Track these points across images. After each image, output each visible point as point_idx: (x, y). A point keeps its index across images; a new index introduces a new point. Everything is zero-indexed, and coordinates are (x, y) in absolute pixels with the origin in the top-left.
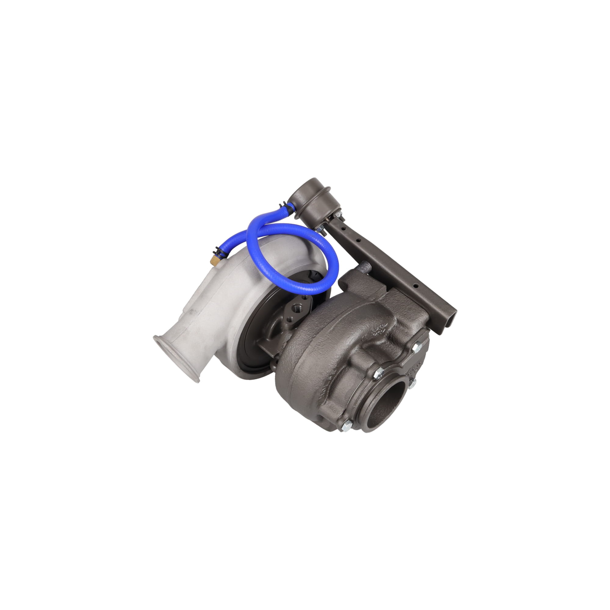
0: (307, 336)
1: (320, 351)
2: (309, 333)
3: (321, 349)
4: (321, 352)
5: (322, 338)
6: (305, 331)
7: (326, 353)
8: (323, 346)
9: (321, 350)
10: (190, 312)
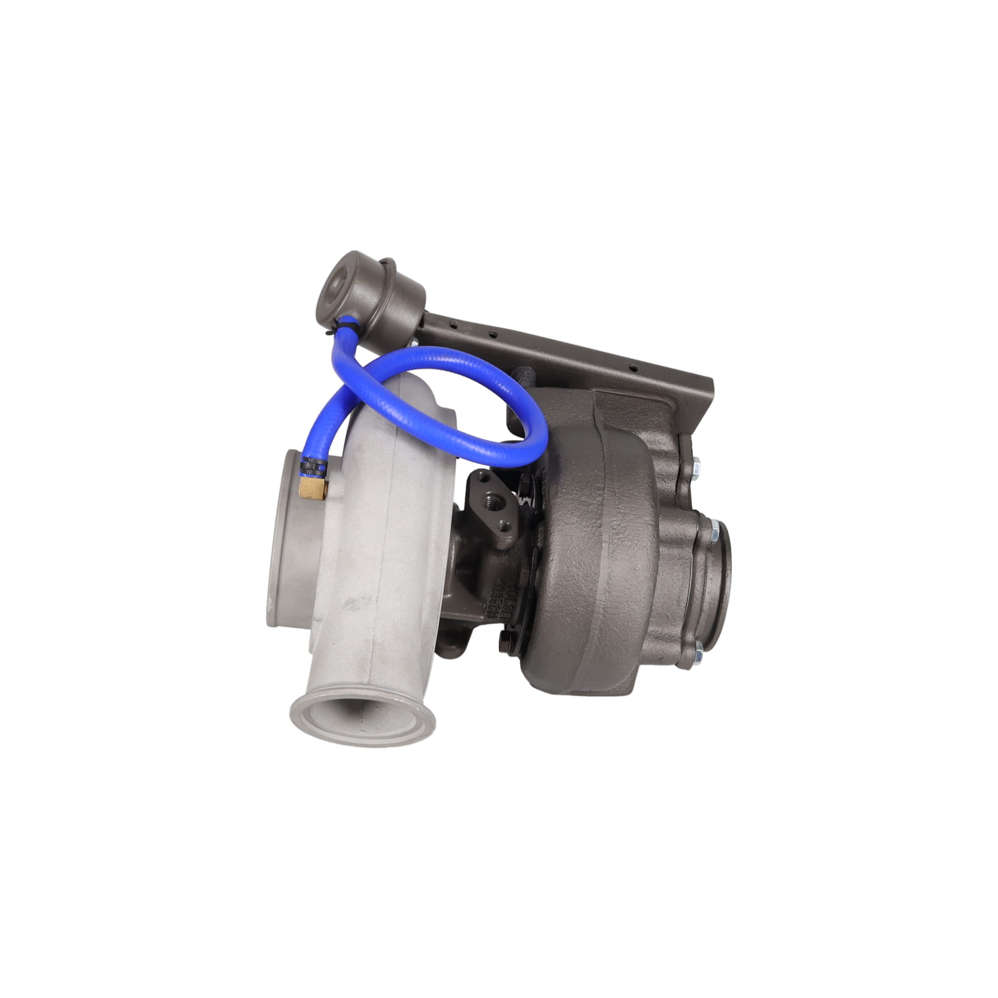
0: (585, 529)
1: (625, 542)
2: (585, 523)
3: (625, 537)
4: (629, 544)
5: (615, 519)
6: (574, 524)
7: (639, 538)
8: (625, 530)
9: (627, 539)
10: (351, 608)
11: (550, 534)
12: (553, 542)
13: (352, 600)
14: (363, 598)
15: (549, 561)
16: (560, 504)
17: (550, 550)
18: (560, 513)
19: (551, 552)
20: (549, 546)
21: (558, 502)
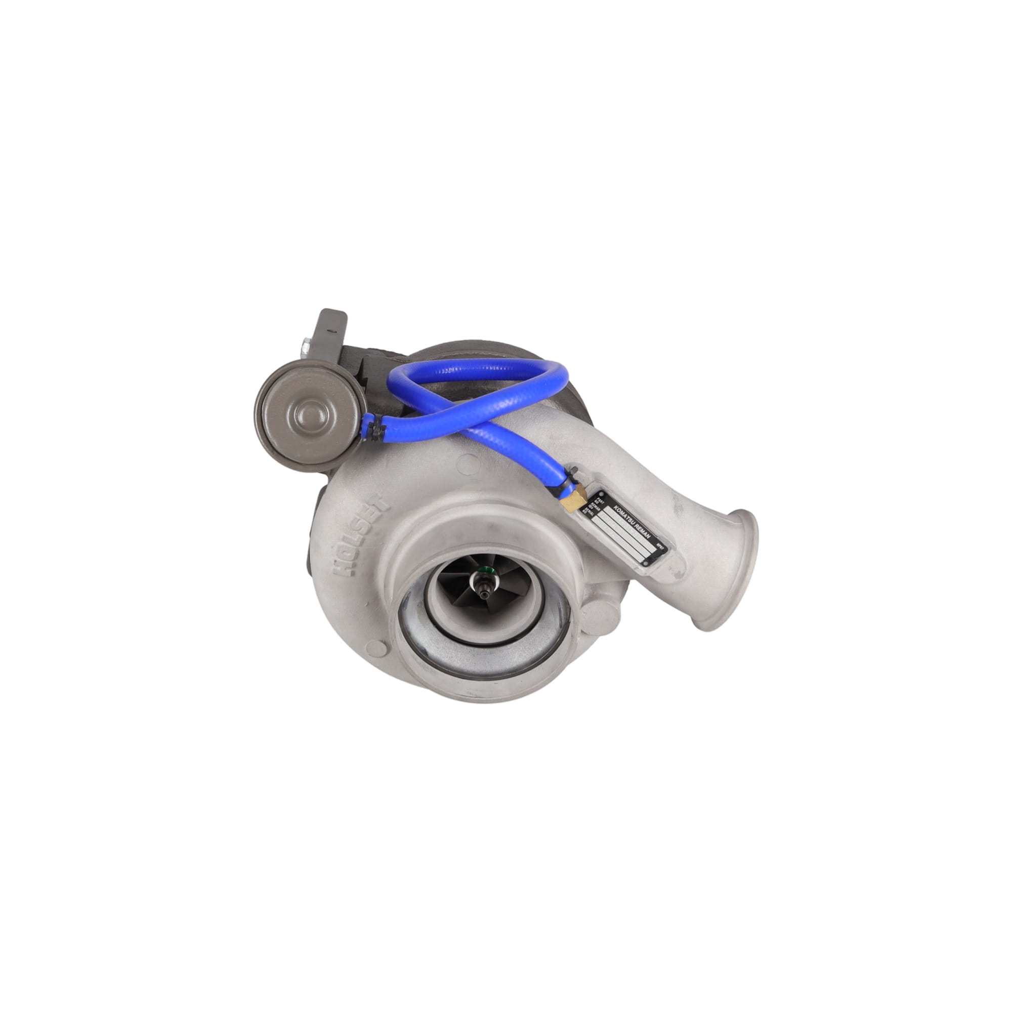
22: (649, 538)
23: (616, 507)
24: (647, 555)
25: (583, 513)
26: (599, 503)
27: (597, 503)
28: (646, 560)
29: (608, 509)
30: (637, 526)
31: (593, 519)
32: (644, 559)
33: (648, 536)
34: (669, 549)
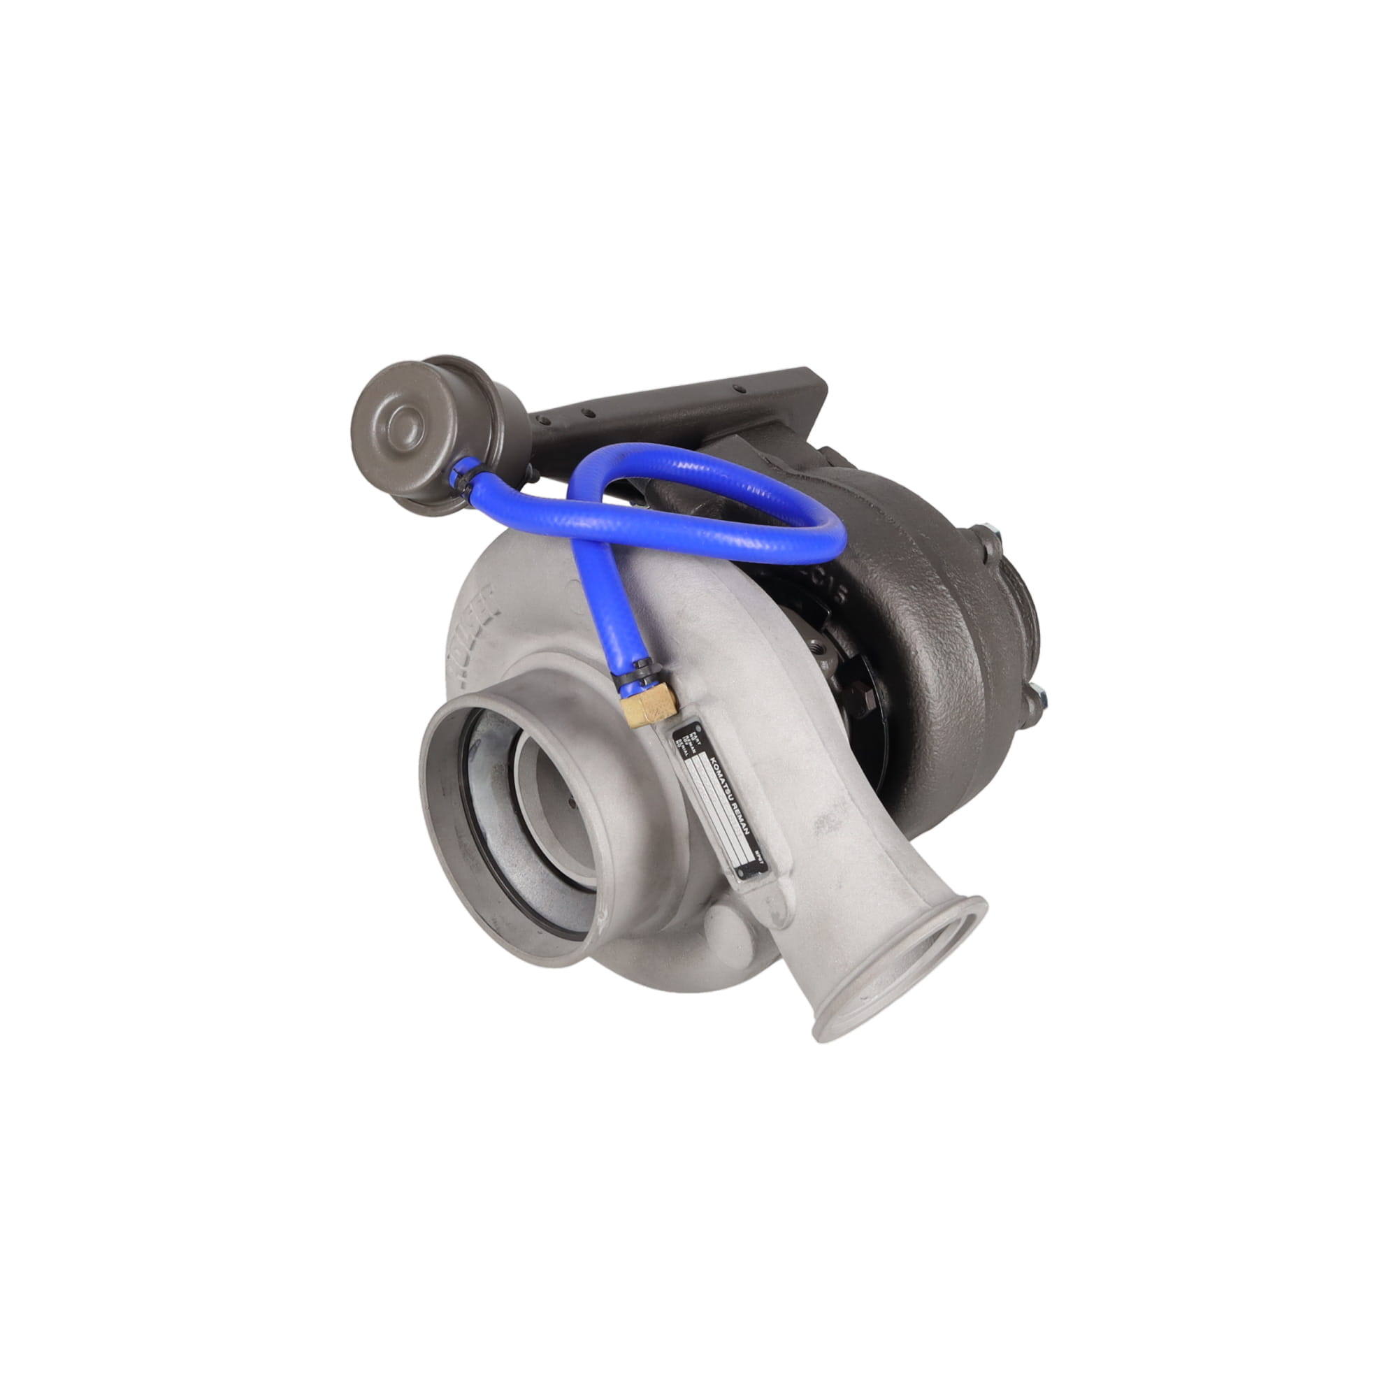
10: (829, 828)
11: (894, 623)
12: (904, 630)
13: (824, 818)
14: (835, 806)
15: (912, 657)
16: (880, 579)
17: (906, 642)
18: (889, 590)
19: (908, 645)
20: (901, 639)
21: (876, 578)
22: (748, 835)
23: (713, 759)
24: (744, 862)
25: (677, 745)
26: (695, 741)
27: (693, 739)
28: (742, 868)
29: (703, 755)
30: (735, 804)
31: (686, 761)
32: (739, 865)
33: (747, 833)
34: (769, 869)
